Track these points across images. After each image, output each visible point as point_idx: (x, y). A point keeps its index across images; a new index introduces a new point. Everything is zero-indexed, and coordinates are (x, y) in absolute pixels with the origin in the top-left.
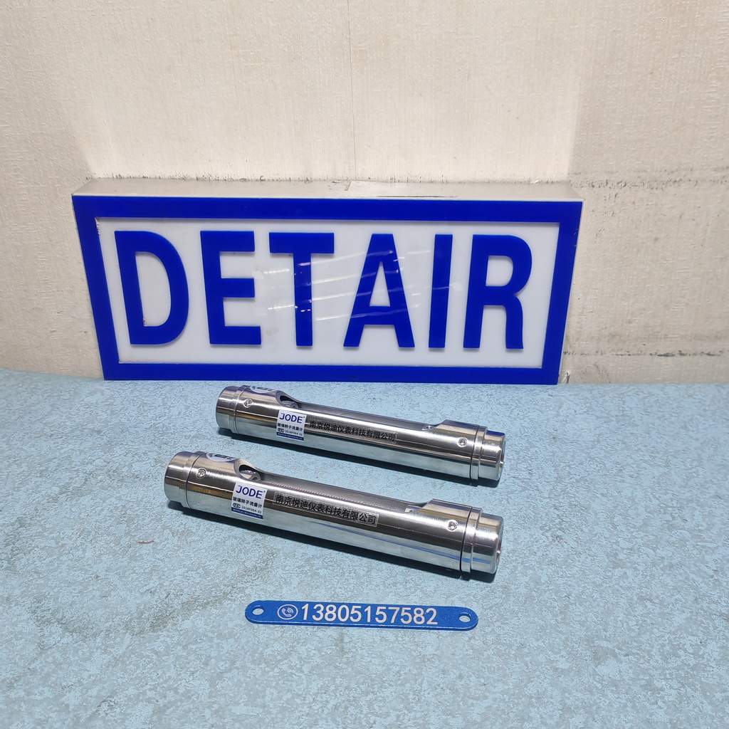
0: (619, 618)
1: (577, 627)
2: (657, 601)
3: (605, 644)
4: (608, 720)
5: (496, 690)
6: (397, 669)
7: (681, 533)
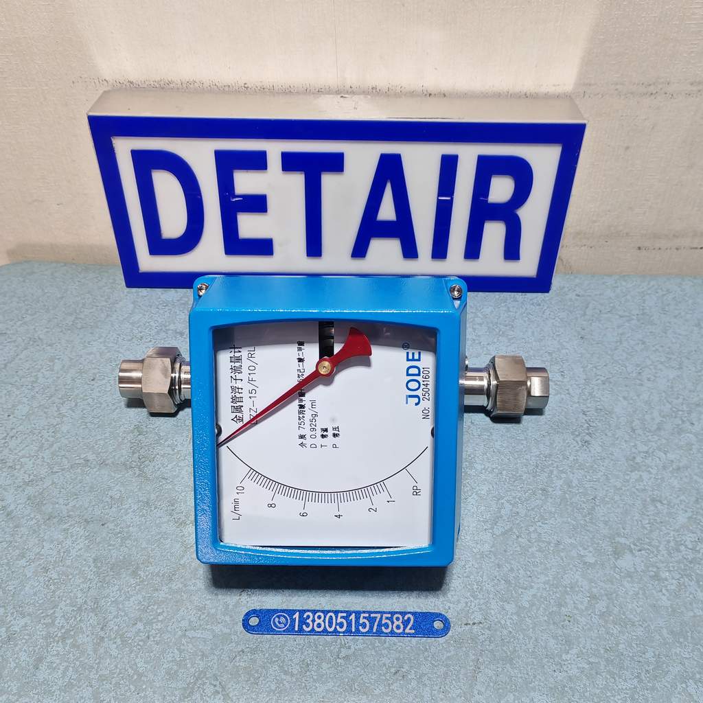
0: (635, 518)
1: (602, 525)
2: (665, 502)
3: (622, 540)
4: (625, 606)
5: (539, 580)
6: (463, 563)
7: (688, 437)
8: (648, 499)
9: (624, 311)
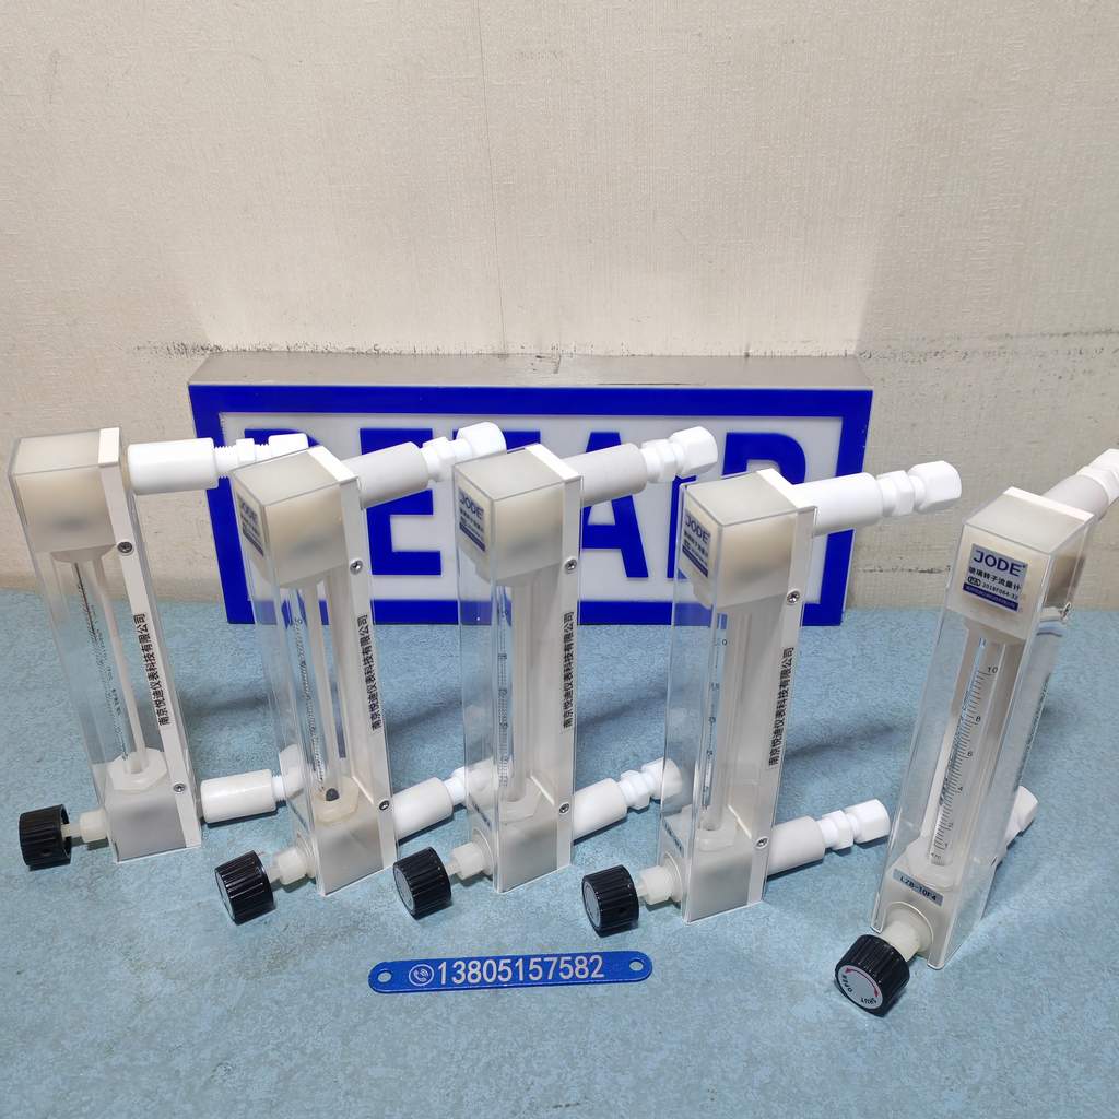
8: (847, 917)
9: (835, 652)
